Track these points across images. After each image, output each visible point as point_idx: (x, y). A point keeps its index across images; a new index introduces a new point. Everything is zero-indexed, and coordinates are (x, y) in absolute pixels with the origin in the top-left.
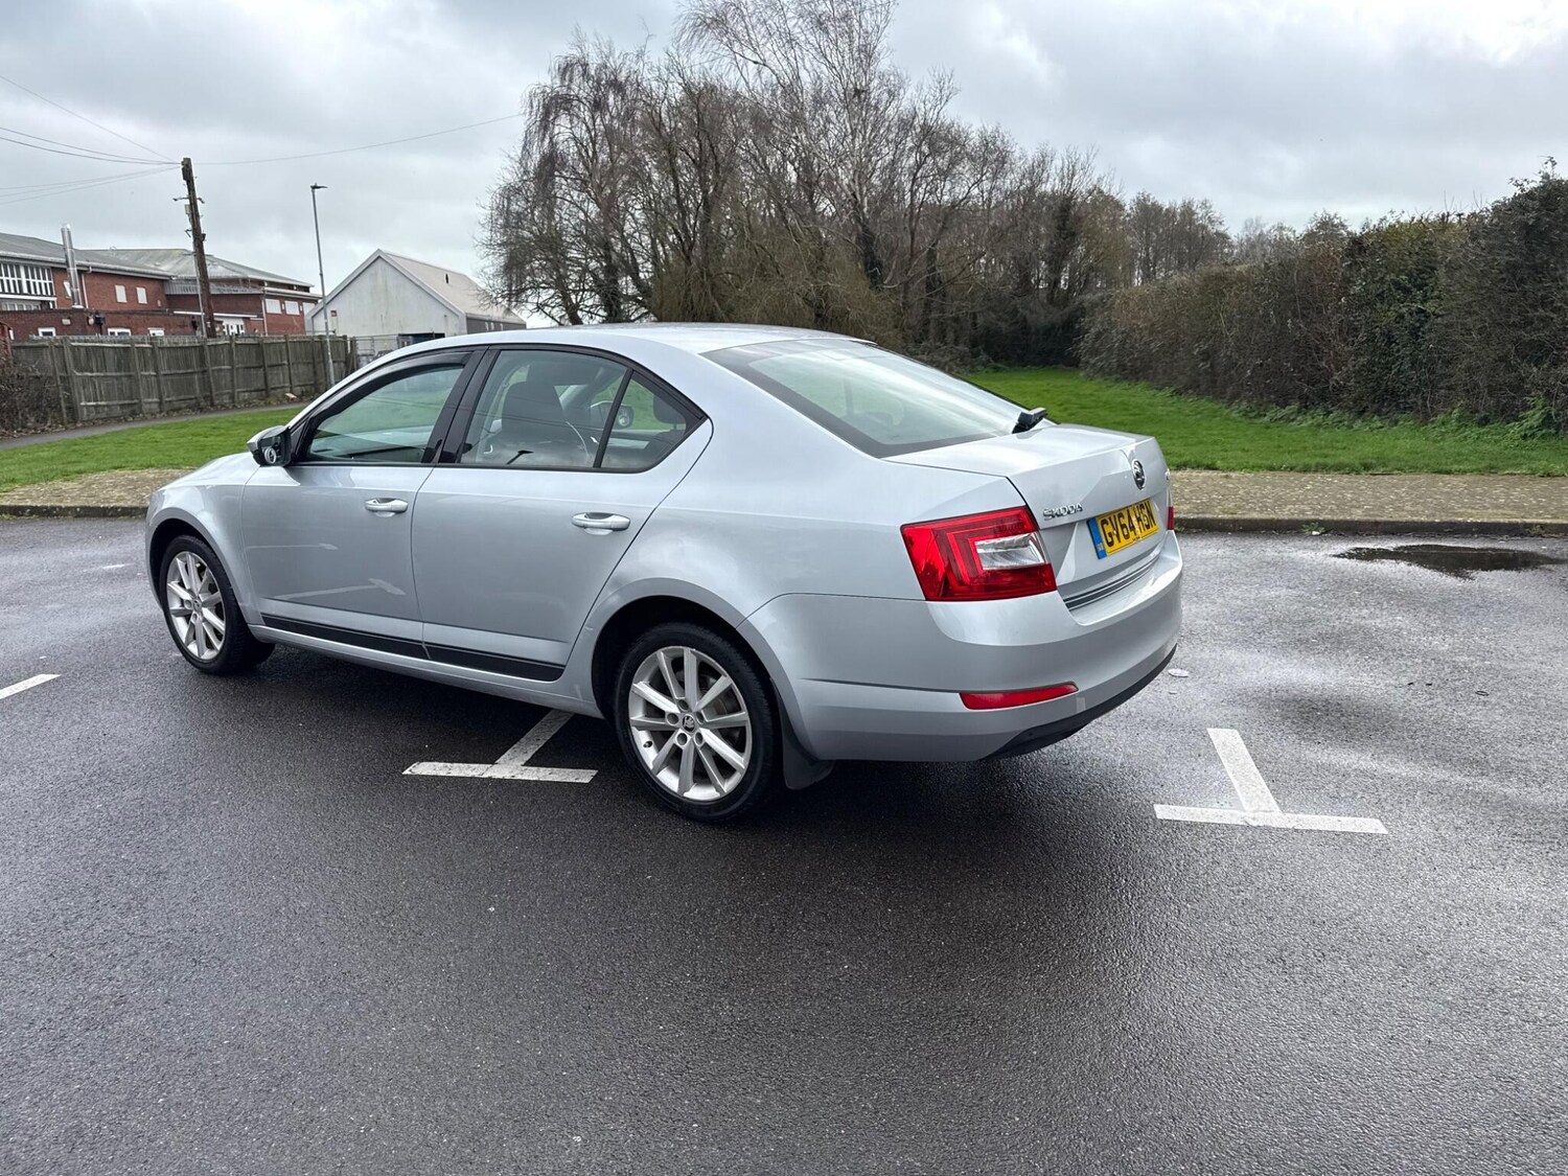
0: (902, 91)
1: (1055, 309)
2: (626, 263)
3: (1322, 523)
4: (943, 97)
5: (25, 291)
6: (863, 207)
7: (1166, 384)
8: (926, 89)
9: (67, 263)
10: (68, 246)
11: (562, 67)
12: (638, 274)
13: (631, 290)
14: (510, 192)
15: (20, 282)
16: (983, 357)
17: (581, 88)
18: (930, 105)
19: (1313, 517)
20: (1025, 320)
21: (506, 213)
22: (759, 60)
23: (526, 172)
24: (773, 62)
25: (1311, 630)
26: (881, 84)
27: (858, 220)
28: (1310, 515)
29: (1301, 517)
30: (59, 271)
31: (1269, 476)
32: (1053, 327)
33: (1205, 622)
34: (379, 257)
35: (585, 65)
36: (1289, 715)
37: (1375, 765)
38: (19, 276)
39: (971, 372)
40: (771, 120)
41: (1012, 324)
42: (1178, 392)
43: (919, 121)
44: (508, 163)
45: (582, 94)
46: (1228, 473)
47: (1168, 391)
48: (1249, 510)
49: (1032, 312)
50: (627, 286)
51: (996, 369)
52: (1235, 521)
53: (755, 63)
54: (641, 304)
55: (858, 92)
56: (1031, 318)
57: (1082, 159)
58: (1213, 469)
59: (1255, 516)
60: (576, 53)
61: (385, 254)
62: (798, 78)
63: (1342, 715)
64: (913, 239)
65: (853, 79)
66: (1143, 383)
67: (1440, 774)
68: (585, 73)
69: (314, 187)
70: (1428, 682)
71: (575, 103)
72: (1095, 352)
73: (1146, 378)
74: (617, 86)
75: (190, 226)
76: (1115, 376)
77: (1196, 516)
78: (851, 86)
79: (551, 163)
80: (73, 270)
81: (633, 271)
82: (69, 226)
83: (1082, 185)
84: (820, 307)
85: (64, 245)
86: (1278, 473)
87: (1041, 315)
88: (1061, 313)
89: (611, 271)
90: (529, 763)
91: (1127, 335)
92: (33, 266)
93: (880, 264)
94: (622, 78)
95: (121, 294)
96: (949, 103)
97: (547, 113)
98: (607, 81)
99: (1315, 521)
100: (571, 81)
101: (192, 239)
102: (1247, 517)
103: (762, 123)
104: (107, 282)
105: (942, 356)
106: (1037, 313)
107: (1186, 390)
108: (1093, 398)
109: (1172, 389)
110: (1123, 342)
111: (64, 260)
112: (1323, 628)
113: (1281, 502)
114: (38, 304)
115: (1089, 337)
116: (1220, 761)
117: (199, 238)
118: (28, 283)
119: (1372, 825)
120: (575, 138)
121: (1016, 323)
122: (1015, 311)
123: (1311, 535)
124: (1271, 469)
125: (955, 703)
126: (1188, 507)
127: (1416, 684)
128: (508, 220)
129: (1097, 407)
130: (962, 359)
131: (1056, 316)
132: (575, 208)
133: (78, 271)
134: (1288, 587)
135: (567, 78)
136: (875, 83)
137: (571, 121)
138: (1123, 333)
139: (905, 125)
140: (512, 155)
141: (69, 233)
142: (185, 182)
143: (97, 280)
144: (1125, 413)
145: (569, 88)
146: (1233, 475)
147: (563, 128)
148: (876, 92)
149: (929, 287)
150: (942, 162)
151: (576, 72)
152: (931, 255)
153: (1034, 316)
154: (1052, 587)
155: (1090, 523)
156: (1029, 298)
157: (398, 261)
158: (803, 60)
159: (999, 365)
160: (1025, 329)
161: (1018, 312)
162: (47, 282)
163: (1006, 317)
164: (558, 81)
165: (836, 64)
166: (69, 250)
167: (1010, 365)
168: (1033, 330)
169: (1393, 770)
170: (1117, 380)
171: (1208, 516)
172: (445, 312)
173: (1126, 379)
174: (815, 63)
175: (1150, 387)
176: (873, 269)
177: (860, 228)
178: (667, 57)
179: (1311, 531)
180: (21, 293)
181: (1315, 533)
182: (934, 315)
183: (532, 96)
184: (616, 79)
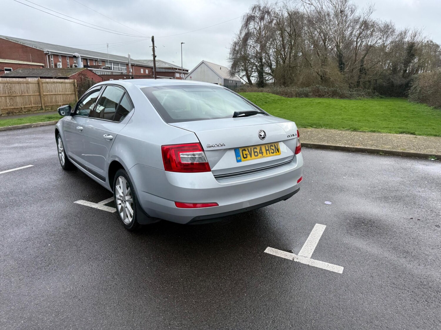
0: (356, 10)
1: (404, 79)
2: (269, 64)
3: (436, 156)
4: (371, 11)
5: (120, 70)
6: (340, 46)
7: (432, 105)
8: (365, 10)
9: (129, 63)
10: (129, 58)
11: (253, 7)
12: (272, 67)
13: (270, 71)
14: (236, 44)
15: (119, 68)
16: (377, 94)
17: (258, 14)
18: (365, 15)
19: (433, 154)
20: (393, 82)
21: (235, 50)
22: (310, 3)
23: (240, 38)
24: (314, 4)
25: (393, 194)
26: (349, 8)
27: (338, 50)
28: (434, 153)
29: (430, 153)
30: (127, 65)
31: (432, 138)
32: (402, 85)
33: (357, 186)
34: (203, 62)
35: (260, 7)
36: (351, 223)
37: (365, 247)
38: (119, 66)
39: (371, 98)
40: (313, 21)
41: (387, 84)
42: (435, 108)
43: (361, 20)
44: (234, 36)
45: (258, 15)
46: (417, 137)
47: (432, 107)
48: (412, 149)
49: (395, 80)
50: (267, 70)
51: (381, 98)
52: (403, 153)
53: (309, 4)
54: (272, 75)
55: (341, 12)
56: (395, 82)
57: (419, 31)
58: (414, 134)
59: (412, 151)
60: (257, 4)
61: (204, 61)
62: (322, 8)
63: (371, 226)
64: (356, 56)
65: (340, 7)
66: (425, 104)
67: (386, 254)
68: (260, 10)
69: (182, 43)
70: (419, 219)
71: (256, 18)
72: (412, 93)
73: (426, 103)
74: (268, 13)
75: (153, 54)
76: (417, 101)
77: (389, 150)
78: (339, 10)
79: (248, 36)
80: (130, 65)
81: (270, 66)
82: (130, 54)
83: (418, 39)
84: (321, 77)
85: (128, 58)
86: (437, 137)
87: (398, 80)
88: (406, 80)
89: (262, 66)
90: (106, 205)
91: (422, 88)
92: (122, 64)
93: (344, 64)
94: (270, 10)
95: (142, 71)
96: (372, 13)
97: (247, 21)
98: (265, 12)
99: (434, 155)
100: (255, 12)
101: (153, 57)
102: (409, 152)
103: (311, 22)
104: (139, 68)
105: (362, 93)
106: (397, 80)
107: (438, 107)
108: (404, 108)
109: (433, 107)
110: (420, 91)
111: (128, 62)
112: (398, 193)
113: (428, 147)
114: (121, 73)
115: (412, 88)
116: (308, 236)
117: (155, 56)
118: (121, 68)
119: (339, 269)
120: (255, 28)
121: (389, 83)
122: (389, 79)
123: (431, 160)
124: (436, 136)
125: (173, 205)
126: (390, 147)
127: (414, 219)
128: (234, 52)
129: (403, 111)
130: (369, 93)
131: (404, 81)
132: (253, 48)
133: (131, 65)
134: (402, 178)
135: (254, 11)
136: (347, 8)
137: (254, 23)
138: (421, 87)
139: (356, 21)
140: (236, 33)
141: (130, 55)
142: (152, 42)
143: (136, 67)
144: (411, 114)
145: (254, 13)
146: (419, 137)
147: (252, 25)
148: (348, 12)
149: (361, 71)
150: (369, 32)
151: (257, 9)
152: (362, 61)
153: (396, 81)
154: (209, 170)
155: (236, 149)
156: (395, 75)
157: (207, 63)
158: (324, 2)
159: (382, 96)
160: (392, 85)
161: (390, 80)
162: (125, 68)
163: (386, 81)
164: (251, 12)
165: (335, 3)
166: (129, 60)
167: (386, 96)
168: (395, 85)
169: (369, 249)
170: (417, 103)
171: (394, 150)
172: (218, 77)
173: (420, 102)
174: (328, 3)
175: (426, 106)
176: (341, 65)
177: (338, 53)
178: (283, 4)
179: (431, 158)
180: (119, 70)
181: (432, 159)
182: (362, 80)
183: (244, 16)
184: (268, 11)
